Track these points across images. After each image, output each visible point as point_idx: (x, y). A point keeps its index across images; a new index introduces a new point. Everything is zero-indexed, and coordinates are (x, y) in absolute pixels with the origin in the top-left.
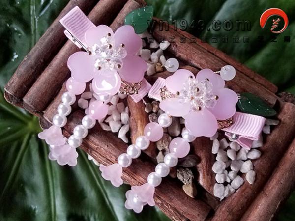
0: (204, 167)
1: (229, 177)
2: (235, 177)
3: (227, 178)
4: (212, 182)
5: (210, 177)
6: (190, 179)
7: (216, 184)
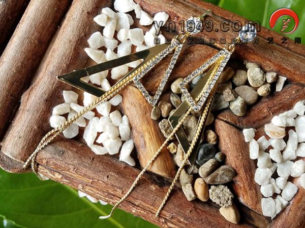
0: (244, 179)
1: (277, 187)
2: (285, 185)
3: (276, 188)
4: (258, 197)
5: (254, 192)
6: (228, 199)
7: (263, 200)
